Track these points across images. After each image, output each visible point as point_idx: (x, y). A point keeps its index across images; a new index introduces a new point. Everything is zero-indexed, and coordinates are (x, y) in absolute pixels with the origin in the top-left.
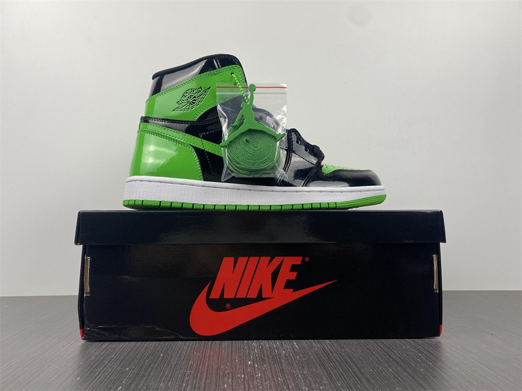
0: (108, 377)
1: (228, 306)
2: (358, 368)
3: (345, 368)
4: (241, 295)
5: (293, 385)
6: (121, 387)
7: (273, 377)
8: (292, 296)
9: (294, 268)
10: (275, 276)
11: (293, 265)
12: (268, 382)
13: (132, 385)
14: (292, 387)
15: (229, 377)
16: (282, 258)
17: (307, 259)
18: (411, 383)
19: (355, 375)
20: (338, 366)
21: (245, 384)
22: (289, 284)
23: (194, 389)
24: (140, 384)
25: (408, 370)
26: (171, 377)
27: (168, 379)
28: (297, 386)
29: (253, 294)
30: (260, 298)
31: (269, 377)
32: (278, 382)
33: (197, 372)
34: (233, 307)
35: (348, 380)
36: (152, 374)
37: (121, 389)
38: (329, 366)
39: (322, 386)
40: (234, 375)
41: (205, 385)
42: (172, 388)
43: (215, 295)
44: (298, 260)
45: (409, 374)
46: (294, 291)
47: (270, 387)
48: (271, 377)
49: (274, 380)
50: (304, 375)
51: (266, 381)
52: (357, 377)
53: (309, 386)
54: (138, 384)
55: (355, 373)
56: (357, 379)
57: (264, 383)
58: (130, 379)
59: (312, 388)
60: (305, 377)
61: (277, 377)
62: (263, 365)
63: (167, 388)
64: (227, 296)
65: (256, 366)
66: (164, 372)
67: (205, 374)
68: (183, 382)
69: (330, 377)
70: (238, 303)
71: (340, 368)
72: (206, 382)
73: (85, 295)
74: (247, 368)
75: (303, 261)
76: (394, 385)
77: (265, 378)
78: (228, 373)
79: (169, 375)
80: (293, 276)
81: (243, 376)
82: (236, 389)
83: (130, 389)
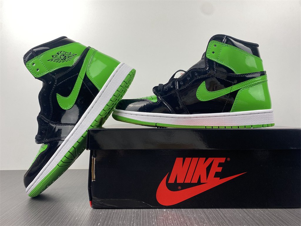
0: (92, 218)
1: (180, 188)
2: (223, 214)
3: (216, 214)
4: (188, 181)
5: (189, 223)
6: (99, 224)
7: (178, 219)
8: (219, 182)
9: (220, 165)
10: (208, 169)
11: (219, 163)
12: (176, 221)
13: (105, 223)
14: (189, 224)
15: (155, 218)
16: (213, 159)
17: (229, 159)
18: (252, 223)
19: (222, 218)
20: (212, 212)
21: (164, 222)
22: (217, 175)
23: (138, 225)
24: (109, 222)
25: (250, 215)
26: (124, 218)
27: (123, 219)
28: (191, 224)
29: (195, 181)
30: (199, 183)
31: (176, 219)
32: (181, 221)
33: (137, 215)
34: (182, 189)
35: (218, 221)
36: (114, 216)
37: (100, 225)
38: (207, 213)
39: (204, 224)
40: (157, 217)
41: (143, 222)
42: (126, 224)
43: (172, 181)
44: (223, 160)
45: (251, 217)
46: (220, 179)
47: (177, 224)
48: (177, 219)
49: (179, 221)
50: (195, 217)
51: (175, 221)
52: (223, 219)
53: (198, 224)
54: (108, 222)
55: (221, 217)
56: (223, 220)
57: (174, 222)
58: (103, 219)
59: (200, 225)
60: (195, 219)
61: (180, 218)
62: (172, 211)
63: (123, 224)
64: (178, 181)
65: (168, 212)
66: (120, 215)
67: (142, 217)
68: (131, 221)
69: (208, 219)
70: (185, 186)
71: (213, 214)
72: (143, 221)
73: (92, 181)
74: (164, 213)
75: (226, 160)
76: (243, 224)
77: (174, 219)
78: (154, 216)
79: (123, 217)
80: (220, 169)
81: (162, 218)
82: (159, 225)
83: (104, 224)
